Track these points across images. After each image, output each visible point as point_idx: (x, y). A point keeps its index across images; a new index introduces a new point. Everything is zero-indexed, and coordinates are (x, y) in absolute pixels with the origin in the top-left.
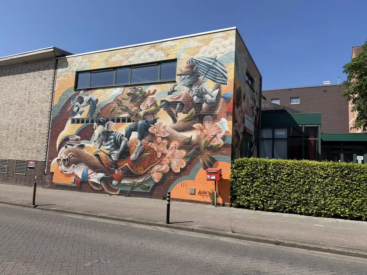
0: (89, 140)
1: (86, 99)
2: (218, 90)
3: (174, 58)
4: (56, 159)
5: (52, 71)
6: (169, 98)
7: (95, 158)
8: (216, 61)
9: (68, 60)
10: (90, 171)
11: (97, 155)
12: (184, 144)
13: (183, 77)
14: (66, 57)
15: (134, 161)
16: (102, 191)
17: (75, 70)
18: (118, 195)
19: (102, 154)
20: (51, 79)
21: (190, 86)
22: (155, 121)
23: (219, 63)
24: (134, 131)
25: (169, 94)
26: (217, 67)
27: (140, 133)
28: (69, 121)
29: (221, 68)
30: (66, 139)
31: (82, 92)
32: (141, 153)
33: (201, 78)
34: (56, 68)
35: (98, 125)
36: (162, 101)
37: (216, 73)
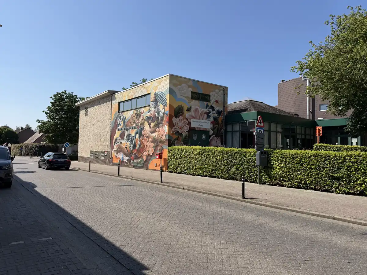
0: (123, 139)
1: (122, 117)
2: (164, 110)
3: (149, 92)
4: (113, 150)
5: (110, 102)
6: (148, 115)
7: (125, 148)
8: (163, 93)
9: (116, 96)
10: (124, 156)
11: (126, 147)
12: (153, 140)
13: (153, 103)
14: (115, 94)
15: (138, 150)
16: (128, 166)
17: (118, 102)
18: (133, 168)
19: (127, 147)
20: (110, 107)
21: (155, 108)
22: (144, 128)
23: (164, 94)
24: (137, 134)
25: (148, 113)
26: (163, 97)
27: (139, 135)
28: (117, 130)
29: (165, 97)
30: (116, 139)
31: (120, 113)
32: (140, 145)
33: (158, 103)
34: (112, 101)
35: (126, 131)
36: (146, 117)
37: (163, 100)
